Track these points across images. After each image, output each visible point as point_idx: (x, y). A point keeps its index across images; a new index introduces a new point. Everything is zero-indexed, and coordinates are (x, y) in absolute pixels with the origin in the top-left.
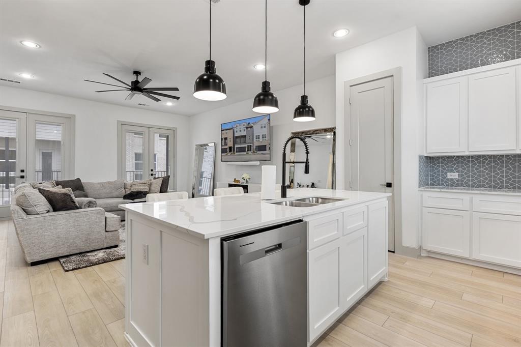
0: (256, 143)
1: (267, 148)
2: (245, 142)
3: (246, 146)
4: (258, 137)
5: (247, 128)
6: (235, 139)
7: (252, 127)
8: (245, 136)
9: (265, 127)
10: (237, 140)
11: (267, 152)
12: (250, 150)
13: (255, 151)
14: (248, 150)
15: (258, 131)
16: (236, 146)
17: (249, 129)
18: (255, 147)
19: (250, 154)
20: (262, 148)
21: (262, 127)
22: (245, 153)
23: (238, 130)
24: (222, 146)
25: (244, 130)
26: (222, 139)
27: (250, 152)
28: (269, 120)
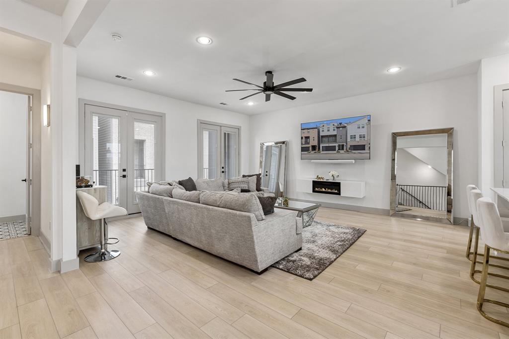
0: (350, 142)
1: (367, 148)
2: (335, 141)
3: (337, 145)
4: (353, 137)
5: (337, 128)
6: (321, 138)
7: (345, 127)
8: (335, 136)
9: (363, 127)
10: (324, 139)
11: (367, 151)
12: (343, 149)
13: (349, 151)
14: (339, 149)
15: (352, 130)
16: (321, 145)
17: (341, 129)
18: (349, 146)
19: (343, 153)
20: (362, 147)
21: (359, 128)
22: (335, 152)
23: (325, 129)
24: (302, 144)
25: (334, 130)
26: (302, 138)
27: (342, 152)
28: (369, 120)
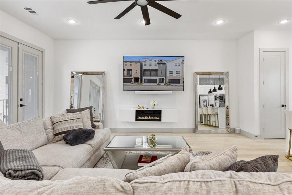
0: (169, 77)
1: (181, 82)
2: (156, 75)
3: (157, 78)
4: (171, 73)
5: (159, 64)
6: (143, 72)
7: (165, 64)
8: (156, 70)
9: (179, 66)
10: (146, 72)
11: (181, 84)
12: (163, 82)
13: (168, 83)
14: (160, 82)
15: (170, 67)
16: (144, 78)
17: (161, 65)
18: (167, 80)
19: (162, 86)
20: (178, 81)
21: (176, 65)
22: (156, 84)
23: (148, 64)
24: (124, 76)
25: (155, 65)
26: (124, 70)
27: (162, 84)
28: (183, 61)
